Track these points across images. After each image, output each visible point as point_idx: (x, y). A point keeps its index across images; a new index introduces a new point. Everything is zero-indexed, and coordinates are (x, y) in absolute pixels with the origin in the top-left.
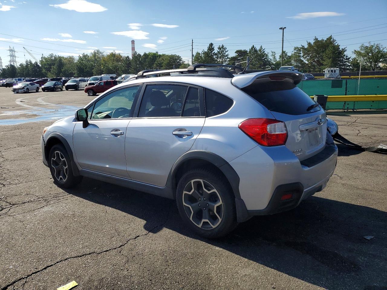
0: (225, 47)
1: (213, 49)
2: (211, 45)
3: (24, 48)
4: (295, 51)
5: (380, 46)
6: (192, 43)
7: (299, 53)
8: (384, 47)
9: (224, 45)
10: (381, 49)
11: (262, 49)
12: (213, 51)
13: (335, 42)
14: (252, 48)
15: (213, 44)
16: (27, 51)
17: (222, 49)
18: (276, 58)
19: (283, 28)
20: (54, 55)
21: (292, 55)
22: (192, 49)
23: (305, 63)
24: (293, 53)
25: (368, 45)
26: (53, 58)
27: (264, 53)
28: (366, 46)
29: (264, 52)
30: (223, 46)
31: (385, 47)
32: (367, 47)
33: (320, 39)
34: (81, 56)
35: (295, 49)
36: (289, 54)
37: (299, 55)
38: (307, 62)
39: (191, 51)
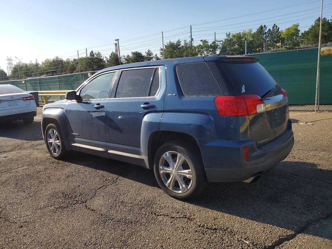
1: (93, 55)
2: (92, 52)
3: (16, 57)
9: (99, 52)
14: (112, 54)
34: (44, 62)
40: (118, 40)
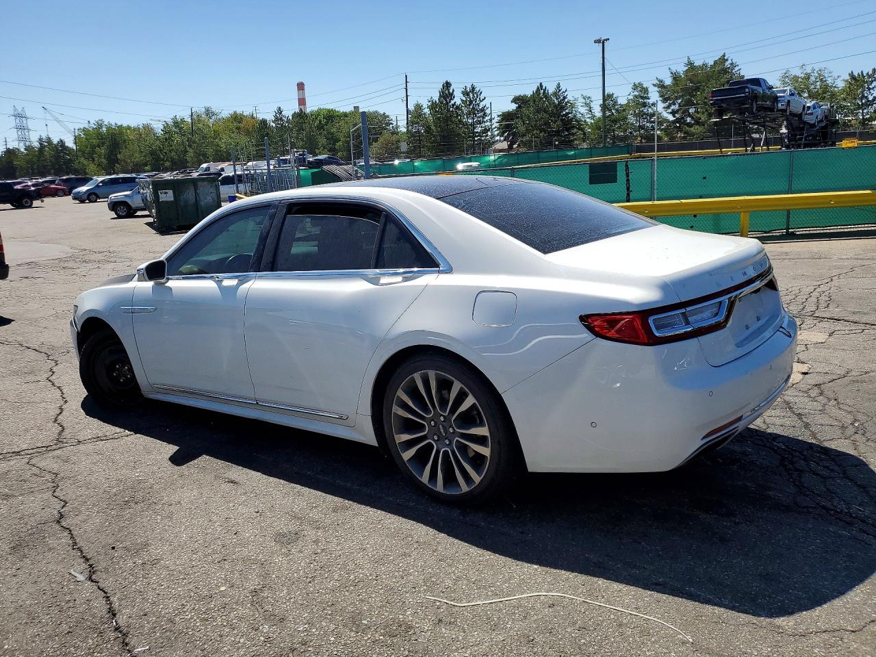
0: (477, 89)
1: (451, 96)
2: (448, 85)
3: (45, 109)
4: (636, 93)
5: (826, 75)
6: (407, 82)
7: (642, 98)
8: (835, 75)
9: (476, 85)
10: (830, 81)
11: (560, 91)
12: (451, 99)
13: (737, 69)
14: (538, 90)
15: (451, 85)
16: (52, 116)
17: (471, 95)
18: (593, 111)
19: (603, 39)
20: (106, 123)
21: (629, 103)
22: (407, 96)
23: (667, 121)
24: (631, 97)
25: (798, 73)
26: (104, 129)
27: (566, 100)
28: (795, 76)
29: (565, 98)
30: (473, 88)
31: (838, 77)
32: (795, 79)
33: (698, 63)
34: (170, 122)
35: (635, 87)
36: (622, 101)
37: (645, 103)
38: (671, 118)
39: (405, 102)
40: (602, 42)
